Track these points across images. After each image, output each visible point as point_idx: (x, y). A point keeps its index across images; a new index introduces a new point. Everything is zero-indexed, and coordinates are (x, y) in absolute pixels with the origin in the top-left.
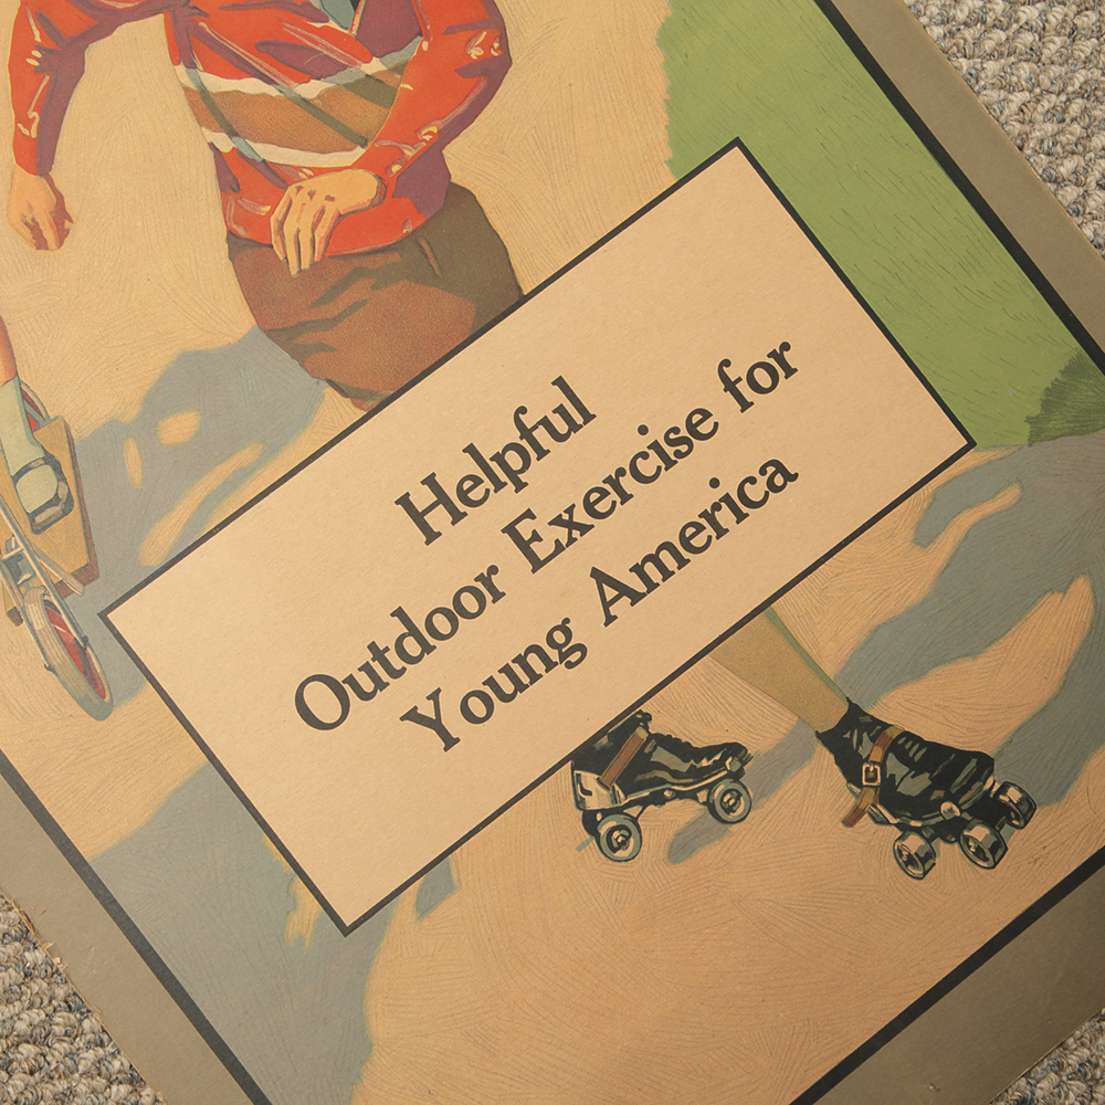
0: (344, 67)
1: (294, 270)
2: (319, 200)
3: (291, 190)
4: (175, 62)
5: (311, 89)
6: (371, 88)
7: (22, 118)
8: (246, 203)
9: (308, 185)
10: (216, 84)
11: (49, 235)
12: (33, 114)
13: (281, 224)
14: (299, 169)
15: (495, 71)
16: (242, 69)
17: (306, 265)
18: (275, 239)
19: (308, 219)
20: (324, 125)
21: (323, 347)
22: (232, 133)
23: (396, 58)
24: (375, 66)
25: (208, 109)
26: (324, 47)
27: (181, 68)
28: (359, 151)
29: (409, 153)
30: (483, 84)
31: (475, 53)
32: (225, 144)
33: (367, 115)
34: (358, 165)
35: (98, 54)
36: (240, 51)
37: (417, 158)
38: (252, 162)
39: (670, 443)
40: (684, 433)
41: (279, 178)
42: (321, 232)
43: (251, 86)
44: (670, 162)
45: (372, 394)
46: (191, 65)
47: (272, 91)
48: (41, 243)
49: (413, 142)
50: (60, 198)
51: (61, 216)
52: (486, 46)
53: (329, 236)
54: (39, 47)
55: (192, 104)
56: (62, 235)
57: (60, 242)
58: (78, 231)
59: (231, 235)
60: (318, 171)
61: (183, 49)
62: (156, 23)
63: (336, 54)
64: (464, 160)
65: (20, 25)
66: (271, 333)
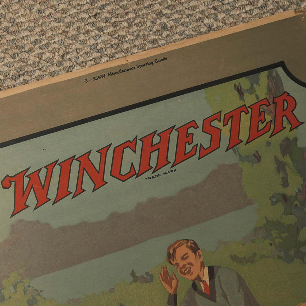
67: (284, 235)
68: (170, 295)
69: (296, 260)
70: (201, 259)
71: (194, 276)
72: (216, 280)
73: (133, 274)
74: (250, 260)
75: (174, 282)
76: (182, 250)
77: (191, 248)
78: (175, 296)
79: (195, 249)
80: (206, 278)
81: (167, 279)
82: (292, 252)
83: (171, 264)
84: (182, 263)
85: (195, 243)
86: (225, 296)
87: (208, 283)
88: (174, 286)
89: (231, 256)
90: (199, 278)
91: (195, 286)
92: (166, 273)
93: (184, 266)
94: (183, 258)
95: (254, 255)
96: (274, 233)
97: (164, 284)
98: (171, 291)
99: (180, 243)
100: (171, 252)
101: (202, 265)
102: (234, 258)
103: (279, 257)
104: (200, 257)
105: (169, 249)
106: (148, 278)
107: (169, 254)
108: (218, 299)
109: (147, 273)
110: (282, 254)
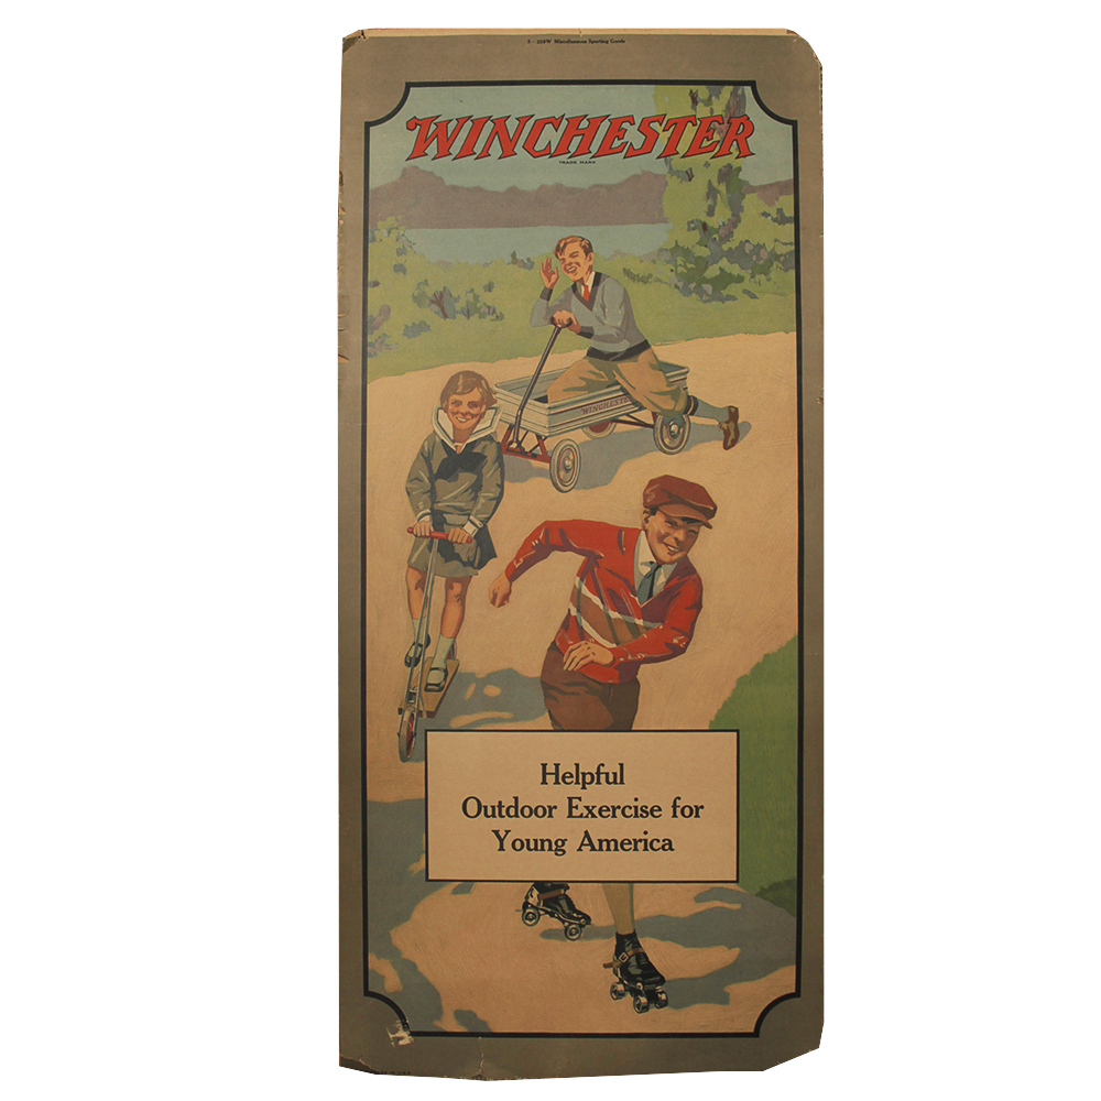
0: (629, 615)
1: (565, 668)
2: (589, 652)
3: (584, 642)
4: (578, 575)
5: (614, 615)
6: (634, 628)
7: (517, 559)
8: (566, 636)
9: (590, 644)
10: (585, 591)
11: (498, 601)
12: (521, 560)
13: (572, 650)
14: (591, 637)
15: (678, 651)
16: (597, 593)
17: (570, 669)
18: (566, 654)
19: (582, 655)
20: (609, 628)
21: (556, 700)
22: (578, 611)
23: (649, 624)
24: (640, 622)
25: (577, 597)
26: (628, 604)
27: (578, 578)
28: (615, 646)
29: (630, 658)
30: (670, 653)
31: (675, 641)
32: (574, 612)
33: (626, 636)
34: (610, 649)
35: (556, 555)
36: (600, 585)
37: (631, 662)
38: (578, 624)
39: (641, 809)
40: (648, 810)
41: (583, 635)
42: (583, 662)
43: (596, 600)
44: (711, 722)
45: (560, 725)
46: (582, 580)
47: (601, 607)
48: (493, 602)
49: (634, 655)
50: (510, 592)
51: (506, 598)
52: (680, 641)
53: (584, 666)
54: (539, 540)
55: (573, 592)
56: (502, 604)
57: (499, 606)
58: (507, 606)
59: (554, 642)
60: (596, 642)
61: (584, 573)
62: (582, 558)
63: (631, 609)
64: (646, 673)
65: (539, 529)
66: (542, 682)
67: (689, 266)
68: (545, 288)
69: (694, 295)
70: (591, 263)
71: (578, 277)
72: (600, 288)
73: (514, 255)
74: (645, 280)
75: (554, 277)
76: (574, 247)
77: (584, 247)
78: (551, 291)
79: (588, 250)
80: (590, 283)
81: (547, 270)
82: (693, 285)
83: (557, 256)
84: (568, 260)
85: (590, 244)
86: (603, 308)
87: (590, 289)
88: (552, 281)
89: (624, 270)
90: (582, 281)
91: (574, 288)
92: (549, 264)
93: (571, 264)
94: (572, 256)
95: (650, 276)
96: (680, 260)
97: (543, 275)
98: (548, 286)
99: (573, 239)
100: (562, 245)
101: (590, 269)
102: (627, 272)
103: (676, 287)
104: (591, 259)
105: (560, 241)
106: (529, 265)
107: (558, 246)
108: (595, 309)
109: (528, 259)
110: (680, 284)
